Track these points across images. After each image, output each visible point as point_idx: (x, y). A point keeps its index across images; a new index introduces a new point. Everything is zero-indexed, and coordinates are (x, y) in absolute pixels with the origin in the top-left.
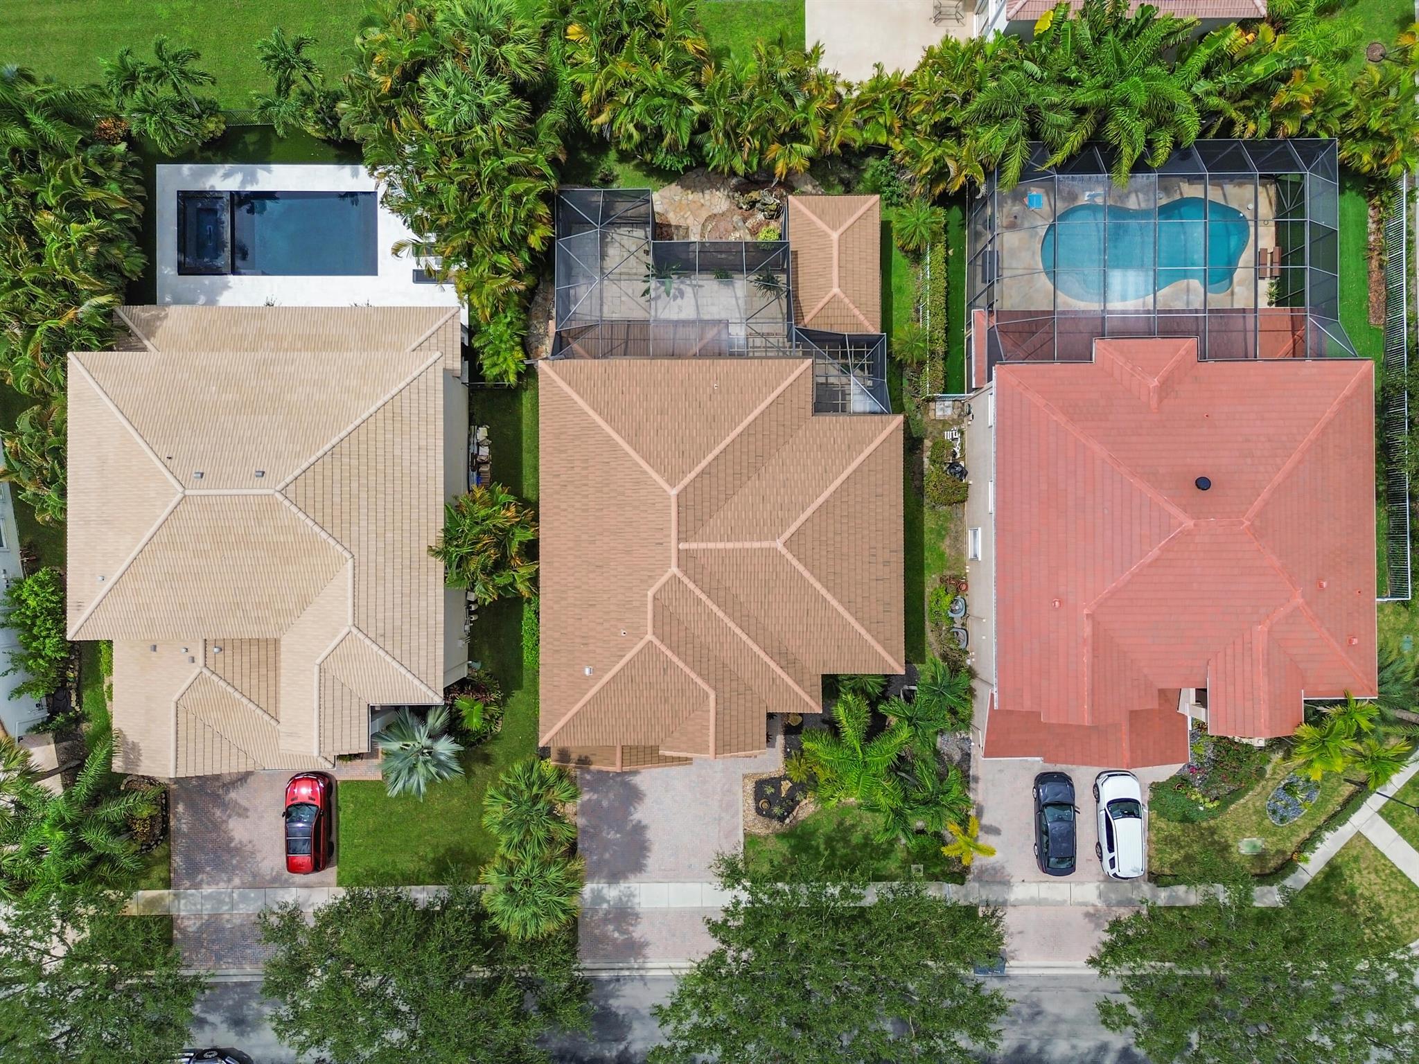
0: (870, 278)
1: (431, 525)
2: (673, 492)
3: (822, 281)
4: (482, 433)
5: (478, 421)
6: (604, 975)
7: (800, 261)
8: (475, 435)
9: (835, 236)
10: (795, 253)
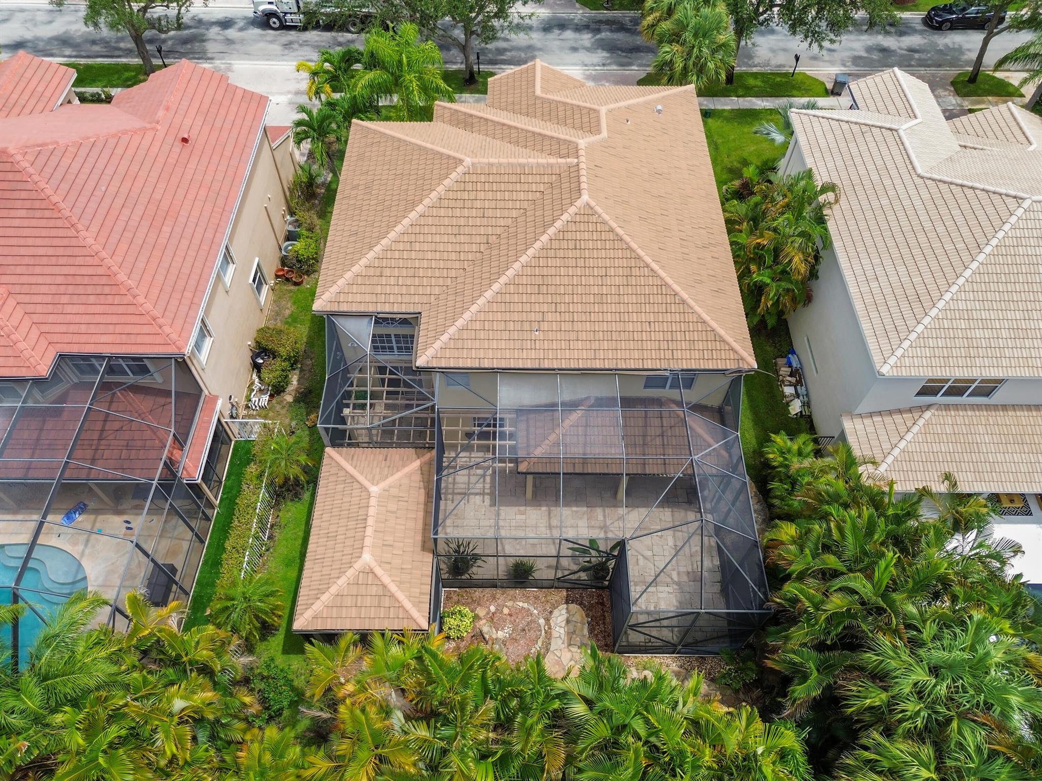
0: (326, 516)
1: (841, 222)
2: (585, 197)
3: (392, 506)
4: (796, 407)
5: (803, 422)
6: (615, 67)
7: (419, 538)
8: (804, 404)
9: (367, 557)
10: (424, 548)
